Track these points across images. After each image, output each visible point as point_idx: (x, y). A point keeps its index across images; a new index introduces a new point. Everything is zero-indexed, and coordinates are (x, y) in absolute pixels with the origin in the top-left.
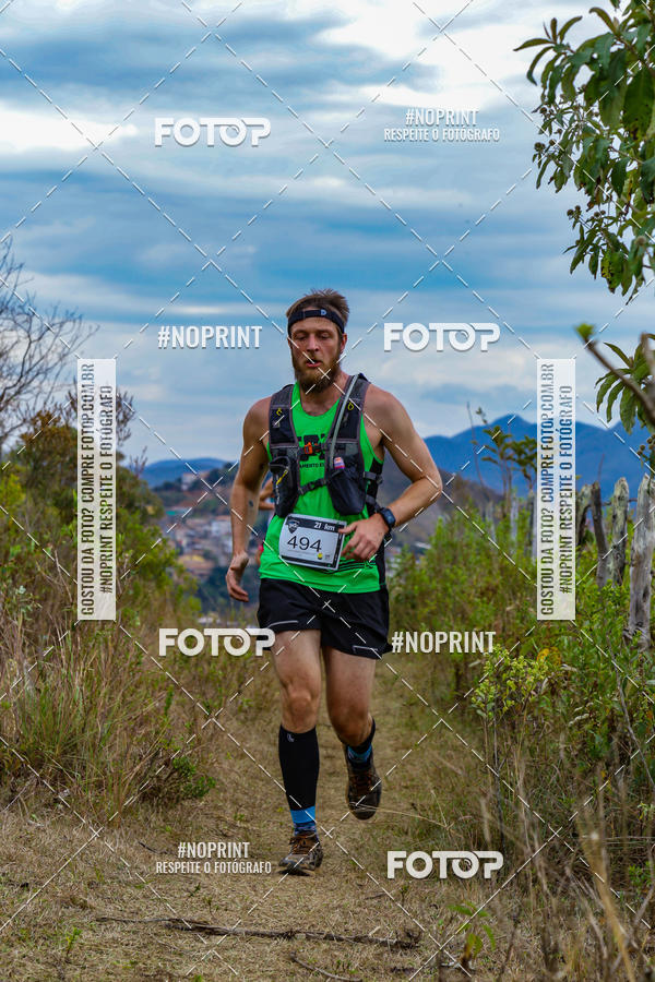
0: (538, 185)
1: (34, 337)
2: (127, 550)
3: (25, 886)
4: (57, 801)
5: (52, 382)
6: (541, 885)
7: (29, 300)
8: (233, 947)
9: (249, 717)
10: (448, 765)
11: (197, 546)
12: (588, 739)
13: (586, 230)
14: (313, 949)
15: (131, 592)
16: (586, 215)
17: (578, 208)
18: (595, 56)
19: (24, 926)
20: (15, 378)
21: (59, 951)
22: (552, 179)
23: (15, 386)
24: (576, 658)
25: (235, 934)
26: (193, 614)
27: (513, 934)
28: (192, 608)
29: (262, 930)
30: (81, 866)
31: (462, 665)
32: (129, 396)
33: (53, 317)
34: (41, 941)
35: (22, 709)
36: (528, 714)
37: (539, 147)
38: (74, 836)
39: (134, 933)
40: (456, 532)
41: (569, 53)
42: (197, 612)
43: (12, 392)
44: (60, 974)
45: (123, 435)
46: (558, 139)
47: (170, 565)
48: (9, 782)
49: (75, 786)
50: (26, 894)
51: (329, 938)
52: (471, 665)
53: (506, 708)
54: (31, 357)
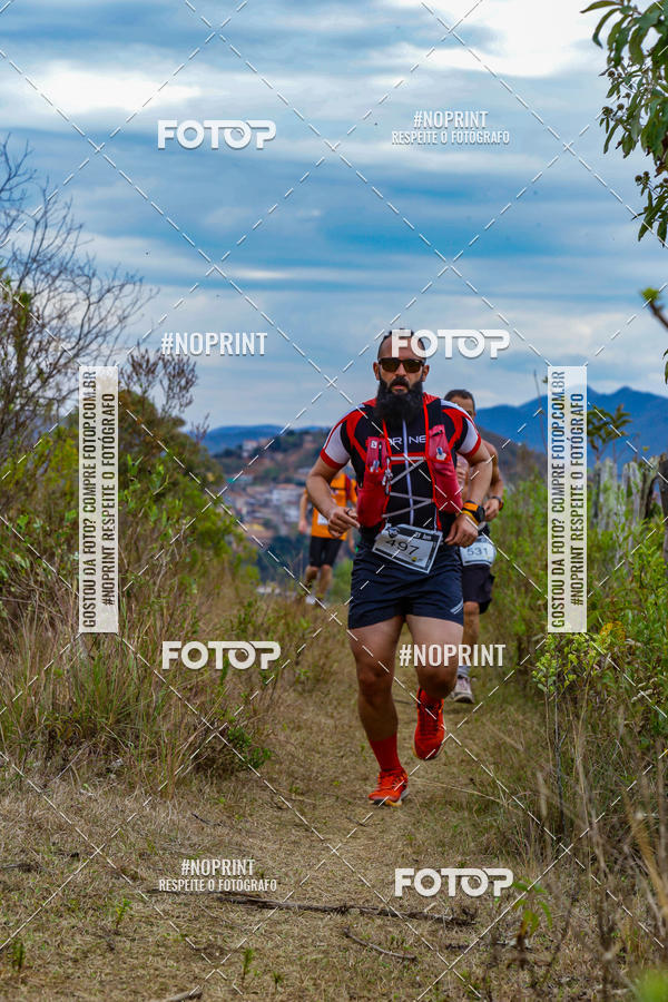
0: (606, 151)
1: (93, 299)
2: (184, 517)
3: (75, 856)
4: (109, 770)
5: (111, 345)
6: (599, 862)
7: (89, 261)
8: (286, 921)
9: (307, 688)
10: (508, 740)
11: (258, 515)
12: (651, 716)
13: (654, 196)
14: (367, 924)
15: (188, 560)
16: (655, 181)
17: (646, 174)
18: (662, 18)
19: (73, 896)
20: (74, 340)
21: (109, 923)
22: (619, 144)
23: (73, 348)
24: (640, 632)
25: (288, 908)
26: (252, 583)
27: (569, 912)
28: (250, 577)
29: (315, 904)
30: (133, 837)
31: (525, 638)
32: (192, 362)
33: (113, 279)
34: (91, 912)
35: (75, 676)
36: (591, 689)
37: (607, 111)
38: (126, 806)
39: (186, 905)
40: (521, 503)
41: (636, 15)
42: (254, 580)
43: (71, 353)
44: (109, 945)
45: (185, 401)
46: (626, 103)
47: (229, 533)
48: (61, 751)
49: (128, 756)
50: (76, 864)
51: (383, 913)
52: (535, 639)
53: (567, 683)
54: (90, 319)
